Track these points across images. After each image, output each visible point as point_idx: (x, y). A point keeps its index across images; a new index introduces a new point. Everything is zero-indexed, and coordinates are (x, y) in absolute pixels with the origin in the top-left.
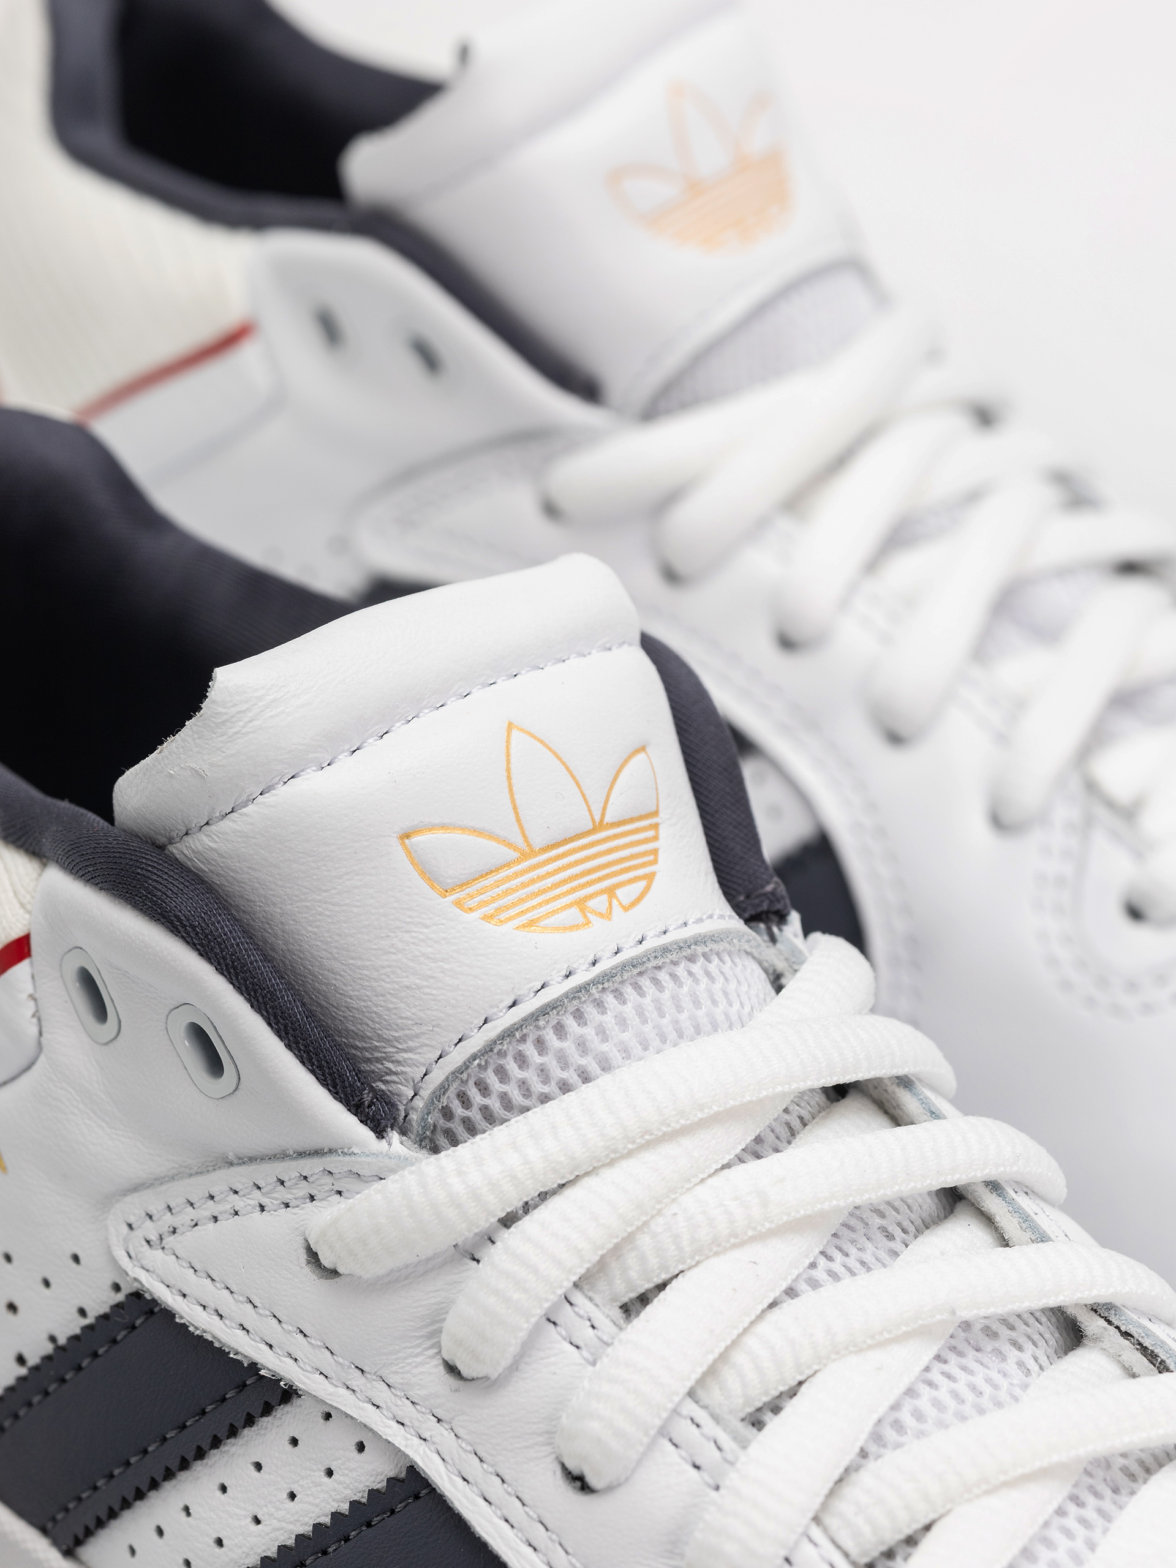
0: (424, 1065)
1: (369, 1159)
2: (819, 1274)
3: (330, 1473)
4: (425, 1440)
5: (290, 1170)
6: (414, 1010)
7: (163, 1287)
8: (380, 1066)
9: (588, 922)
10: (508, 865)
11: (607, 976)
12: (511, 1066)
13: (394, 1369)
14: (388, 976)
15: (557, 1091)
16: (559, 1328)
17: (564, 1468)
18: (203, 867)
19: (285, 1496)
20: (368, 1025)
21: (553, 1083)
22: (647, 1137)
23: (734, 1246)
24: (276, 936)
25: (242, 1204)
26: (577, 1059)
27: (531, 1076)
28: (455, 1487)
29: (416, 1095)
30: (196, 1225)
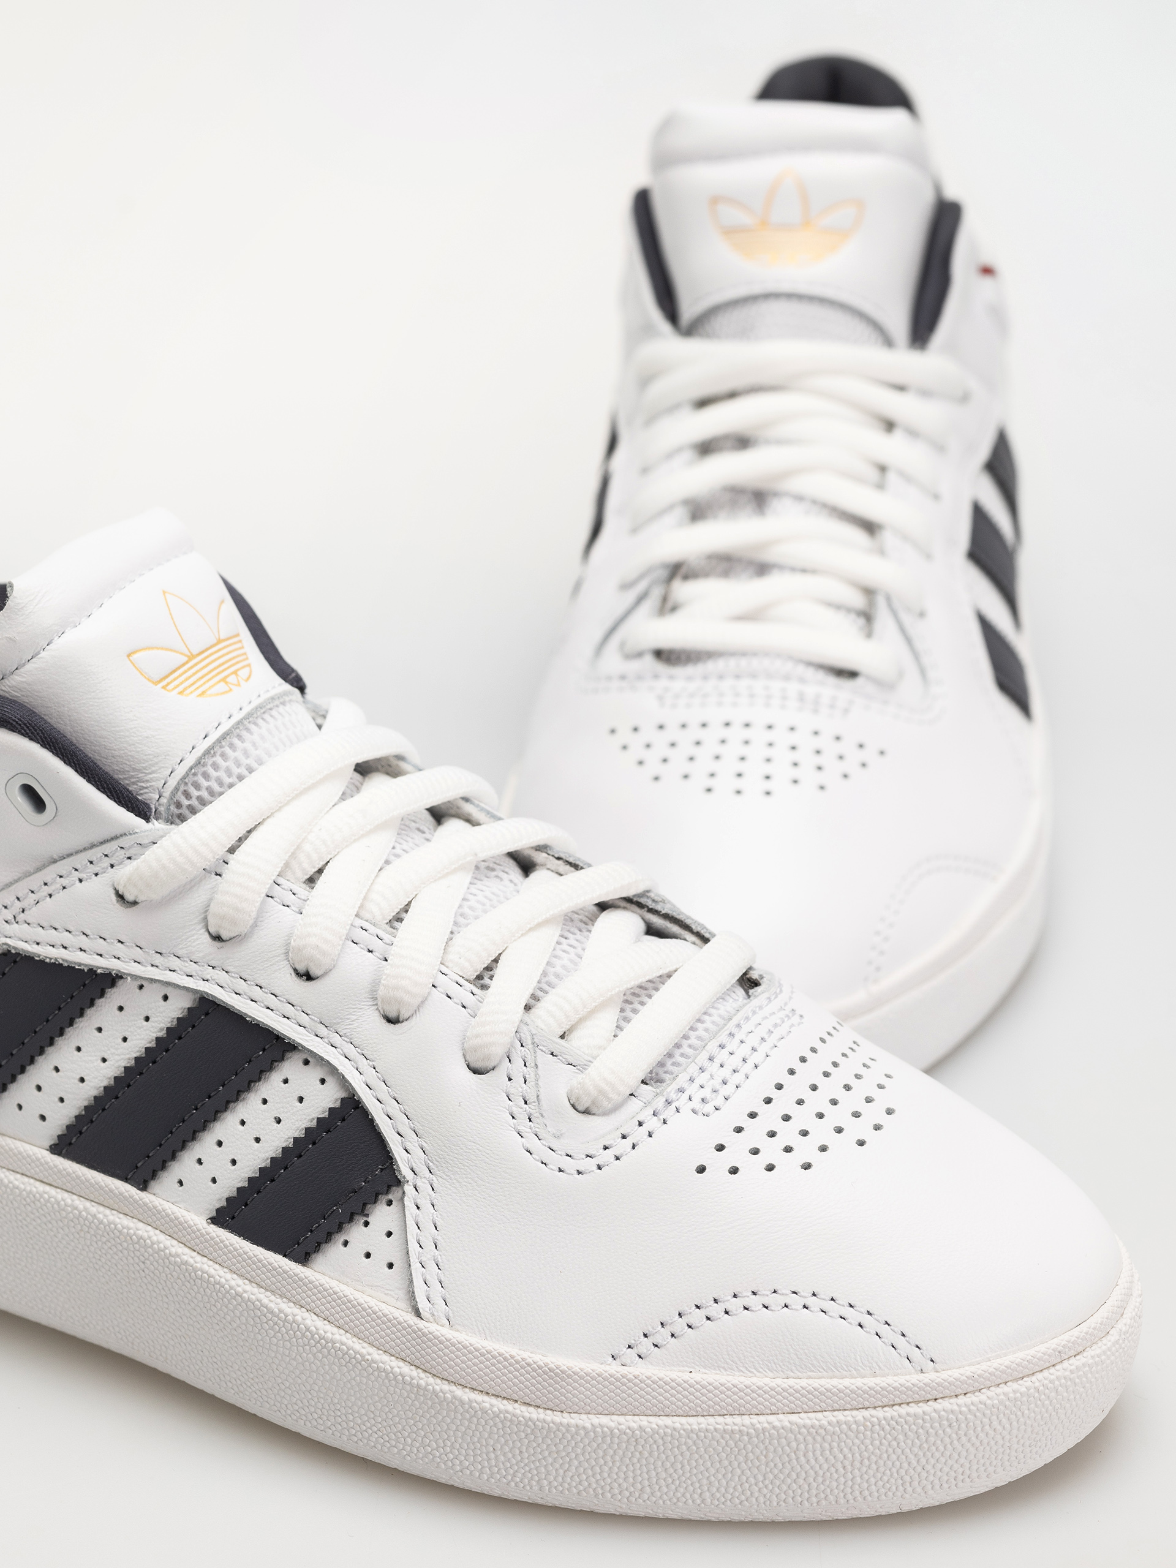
0: (163, 779)
1: (146, 833)
2: (398, 851)
3: (147, 1019)
4: (207, 980)
5: (95, 854)
6: (152, 749)
7: (23, 943)
8: (135, 786)
9: (231, 690)
10: (184, 665)
11: (249, 715)
12: (211, 771)
13: (181, 946)
14: (135, 733)
15: (236, 780)
16: (275, 899)
17: (295, 970)
18: (16, 694)
19: (120, 1040)
20: (126, 764)
21: (234, 777)
22: (295, 792)
23: (355, 841)
24: (66, 725)
25: (67, 882)
26: (245, 761)
27: (221, 774)
28: (233, 998)
29: (160, 797)
30: (38, 902)
